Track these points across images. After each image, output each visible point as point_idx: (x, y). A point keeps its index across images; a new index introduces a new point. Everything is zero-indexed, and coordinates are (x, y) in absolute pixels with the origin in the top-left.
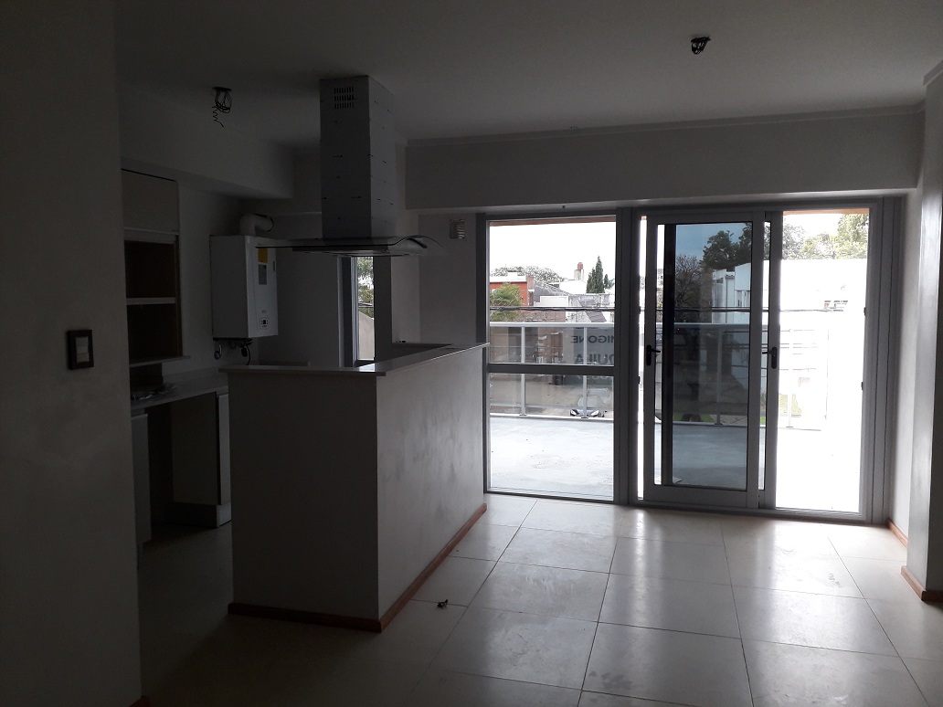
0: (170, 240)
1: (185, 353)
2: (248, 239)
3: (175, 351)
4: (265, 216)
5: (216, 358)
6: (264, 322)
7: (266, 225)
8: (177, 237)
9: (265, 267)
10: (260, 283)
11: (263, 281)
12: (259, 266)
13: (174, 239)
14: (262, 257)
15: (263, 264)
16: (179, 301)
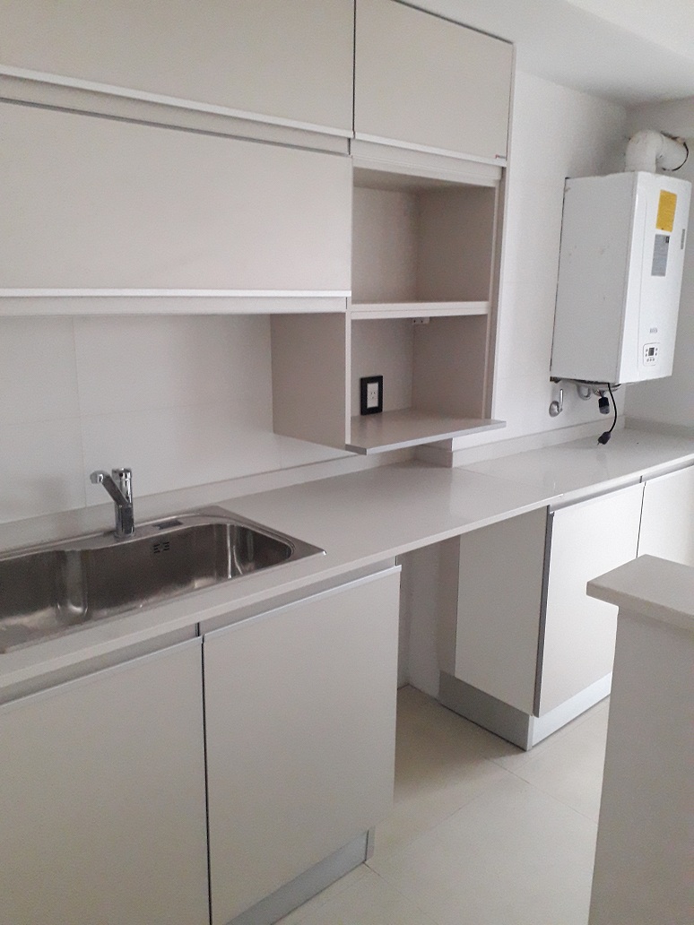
0: (487, 179)
1: (497, 413)
2: (642, 178)
3: (475, 411)
4: (674, 139)
5: (552, 413)
6: (652, 352)
7: (675, 155)
8: (503, 169)
9: (668, 238)
10: (653, 274)
11: (659, 268)
12: (657, 236)
13: (497, 176)
14: (665, 219)
15: (666, 233)
16: (494, 309)
